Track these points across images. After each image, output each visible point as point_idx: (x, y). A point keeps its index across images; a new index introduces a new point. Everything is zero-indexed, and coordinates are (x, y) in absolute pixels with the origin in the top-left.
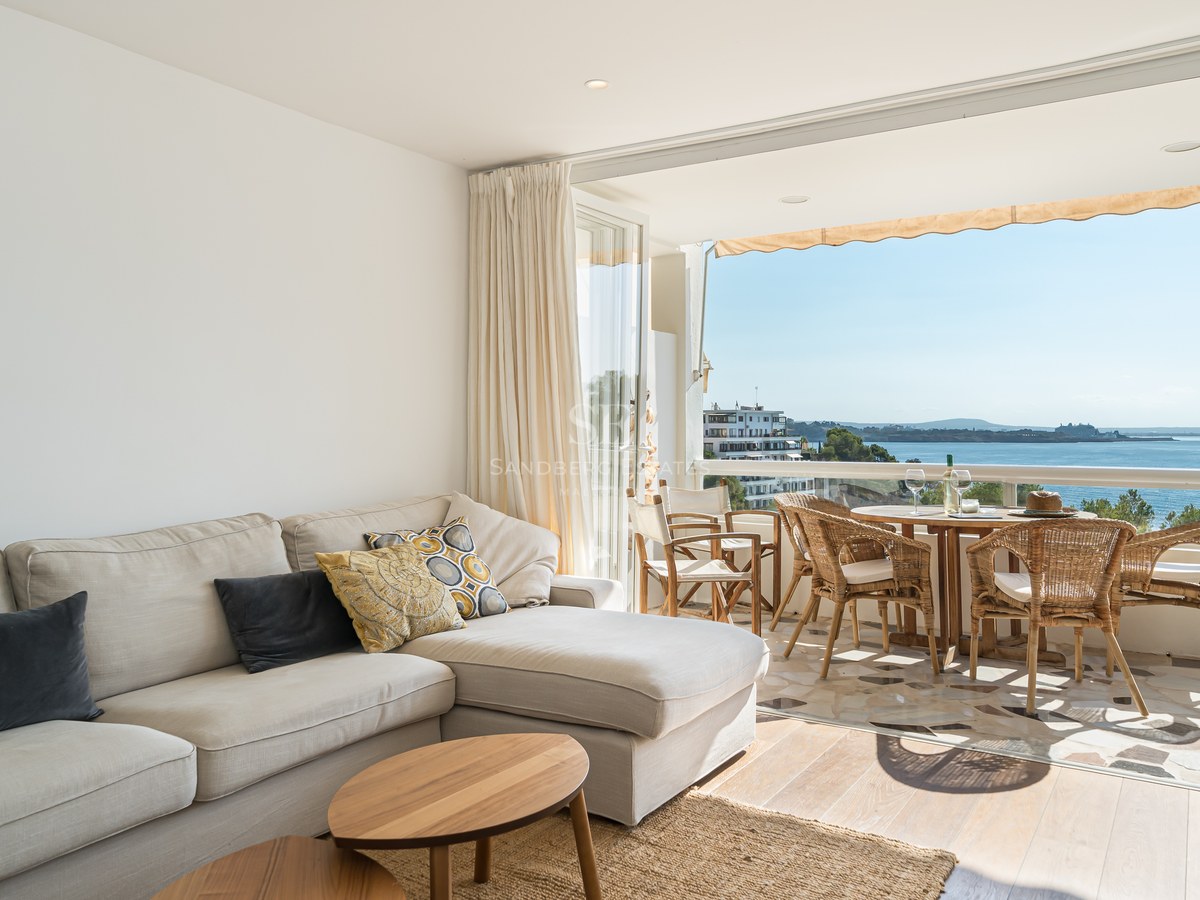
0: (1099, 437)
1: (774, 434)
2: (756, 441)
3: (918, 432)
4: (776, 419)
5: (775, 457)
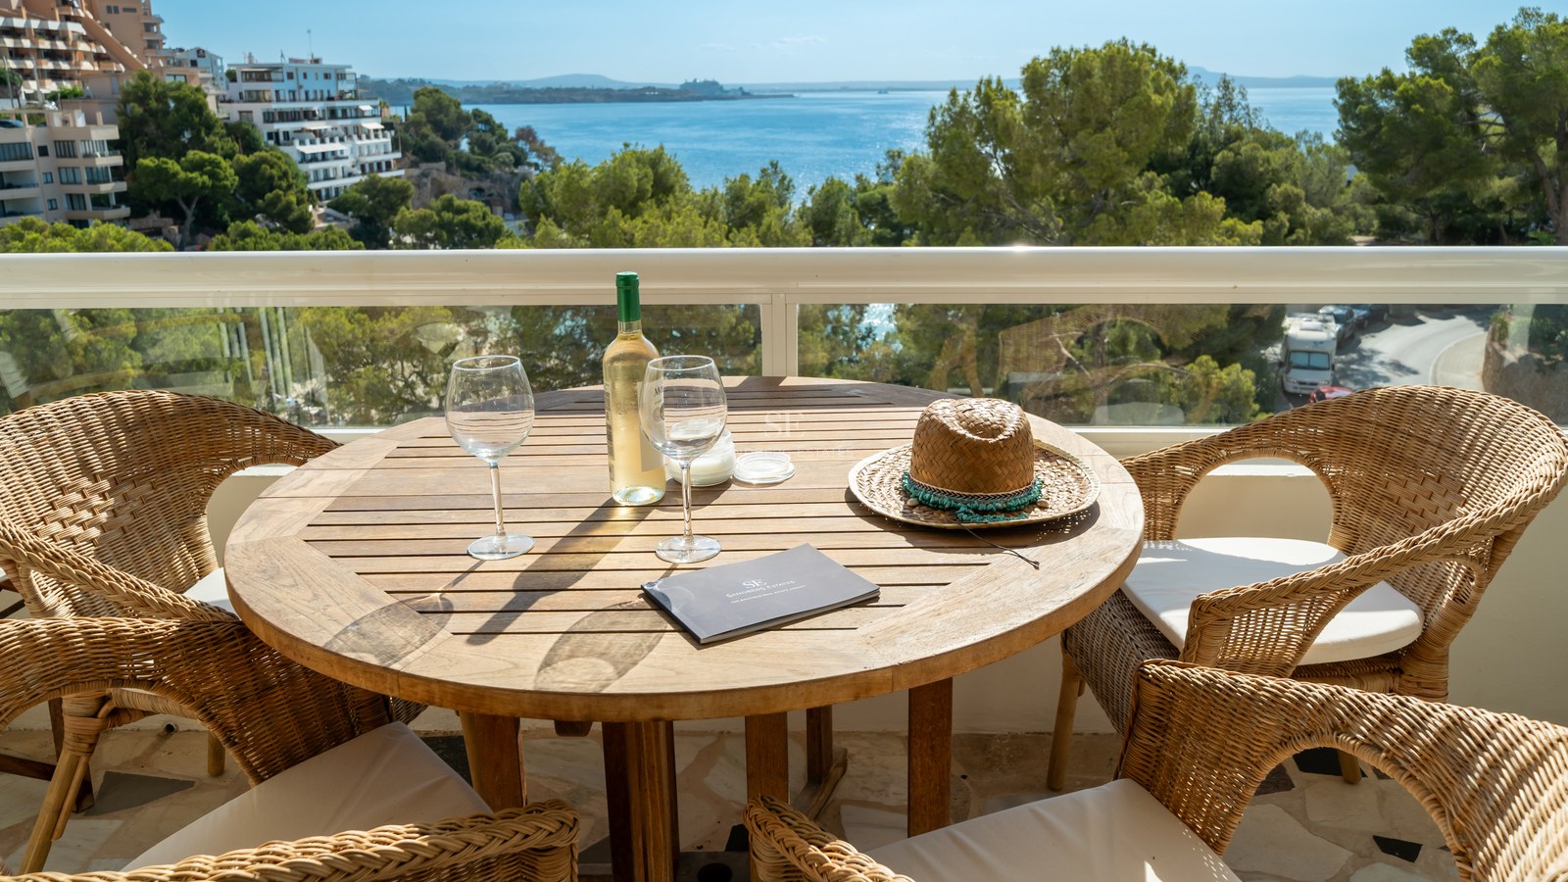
0: (724, 95)
1: (342, 96)
2: (316, 107)
3: (529, 91)
4: (341, 76)
5: (346, 129)
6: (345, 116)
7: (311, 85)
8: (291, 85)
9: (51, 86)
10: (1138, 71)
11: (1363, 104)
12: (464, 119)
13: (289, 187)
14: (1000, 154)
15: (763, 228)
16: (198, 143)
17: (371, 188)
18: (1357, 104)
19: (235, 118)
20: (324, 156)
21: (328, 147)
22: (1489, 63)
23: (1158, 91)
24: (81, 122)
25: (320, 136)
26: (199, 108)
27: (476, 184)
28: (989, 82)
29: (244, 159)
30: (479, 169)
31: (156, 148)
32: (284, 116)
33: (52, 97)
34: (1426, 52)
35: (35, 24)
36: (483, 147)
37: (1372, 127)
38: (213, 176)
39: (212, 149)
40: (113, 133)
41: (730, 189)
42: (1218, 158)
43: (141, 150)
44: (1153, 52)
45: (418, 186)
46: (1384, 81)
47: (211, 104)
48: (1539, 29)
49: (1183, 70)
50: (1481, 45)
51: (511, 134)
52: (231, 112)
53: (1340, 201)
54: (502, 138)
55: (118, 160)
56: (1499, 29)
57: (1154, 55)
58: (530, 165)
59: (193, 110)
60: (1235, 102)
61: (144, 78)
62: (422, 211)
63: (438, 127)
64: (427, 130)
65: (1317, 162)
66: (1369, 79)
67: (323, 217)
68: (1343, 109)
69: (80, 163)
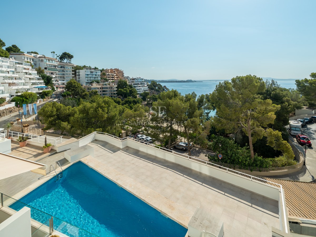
0: (192, 82)
1: (142, 82)
2: (139, 83)
3: (166, 81)
4: (143, 79)
5: (143, 86)
6: (143, 84)
7: (139, 80)
8: (137, 80)
9: (112, 81)
10: (252, 80)
11: (301, 84)
12: (157, 84)
13: (135, 93)
14: (228, 92)
15: (190, 102)
16: (125, 87)
17: (145, 93)
18: (300, 84)
19: (130, 84)
21: (140, 88)
23: (256, 83)
24: (113, 85)
25: (140, 86)
26: (126, 83)
27: (158, 93)
29: (130, 89)
30: (158, 91)
31: (121, 88)
32: (136, 84)
33: (111, 82)
34: (314, 75)
35: (111, 74)
36: (159, 88)
37: (304, 88)
38: (126, 91)
39: (127, 88)
40: (116, 86)
41: (186, 96)
42: (272, 93)
43: (119, 88)
44: (256, 76)
45: (151, 93)
46: (305, 80)
47: (128, 83)
49: (262, 79)
51: (163, 87)
52: (130, 83)
53: (299, 100)
54: (162, 87)
55: (117, 89)
57: (256, 77)
58: (165, 90)
59: (125, 83)
60: (275, 84)
61: (121, 80)
62: (151, 96)
63: (154, 86)
64: (152, 86)
65: (294, 94)
66: (302, 80)
67: (139, 96)
68: (297, 85)
69: (113, 89)
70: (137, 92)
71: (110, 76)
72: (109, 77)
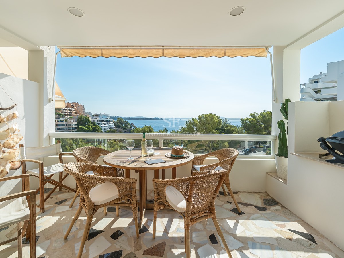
0: (159, 119)
1: (108, 119)
2: (104, 120)
4: (108, 116)
5: (108, 123)
6: (108, 121)
7: (104, 117)
8: (101, 117)
9: (69, 117)
10: (213, 117)
12: (124, 122)
13: (99, 130)
14: (195, 127)
16: (87, 124)
17: (110, 130)
18: (244, 122)
19: (93, 121)
20: (104, 126)
21: (105, 125)
22: (260, 117)
23: (216, 120)
24: (72, 121)
25: (104, 124)
26: (88, 120)
27: (125, 131)
28: (194, 118)
29: (93, 127)
30: (125, 128)
31: (82, 125)
32: (100, 121)
33: (69, 118)
34: (252, 115)
35: (68, 109)
36: (126, 126)
37: (246, 125)
38: (89, 129)
39: (89, 125)
40: (76, 123)
42: (226, 129)
43: (80, 125)
44: (215, 115)
45: (117, 131)
46: (247, 119)
47: (90, 119)
48: (266, 113)
49: (219, 117)
50: (259, 115)
51: (130, 124)
52: (93, 120)
54: (129, 124)
55: (76, 126)
56: (261, 112)
58: (132, 128)
60: (227, 121)
61: (82, 116)
63: (120, 123)
64: (119, 123)
65: (239, 129)
66: (245, 119)
68: (242, 123)
69: (71, 127)
70: (102, 129)
71: (67, 111)
72: (65, 112)
